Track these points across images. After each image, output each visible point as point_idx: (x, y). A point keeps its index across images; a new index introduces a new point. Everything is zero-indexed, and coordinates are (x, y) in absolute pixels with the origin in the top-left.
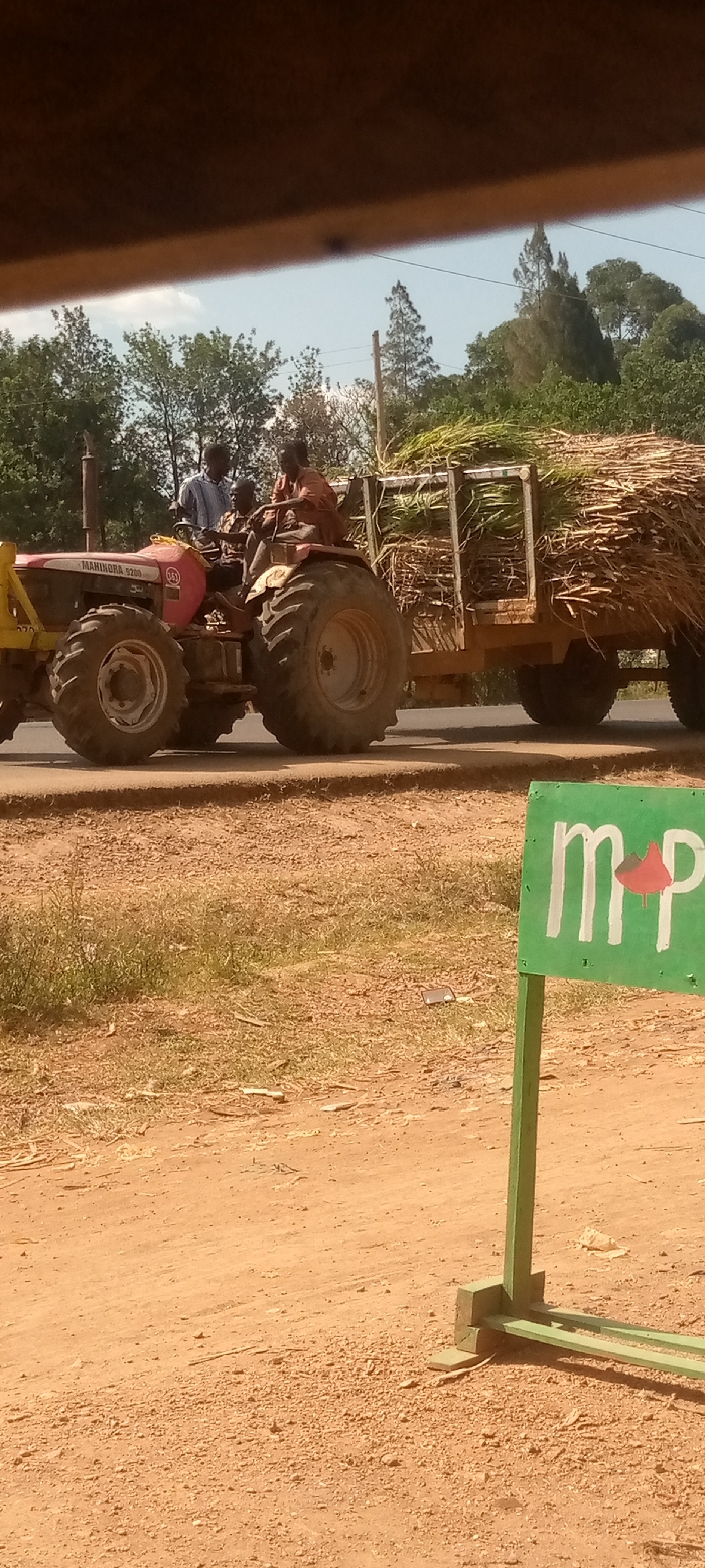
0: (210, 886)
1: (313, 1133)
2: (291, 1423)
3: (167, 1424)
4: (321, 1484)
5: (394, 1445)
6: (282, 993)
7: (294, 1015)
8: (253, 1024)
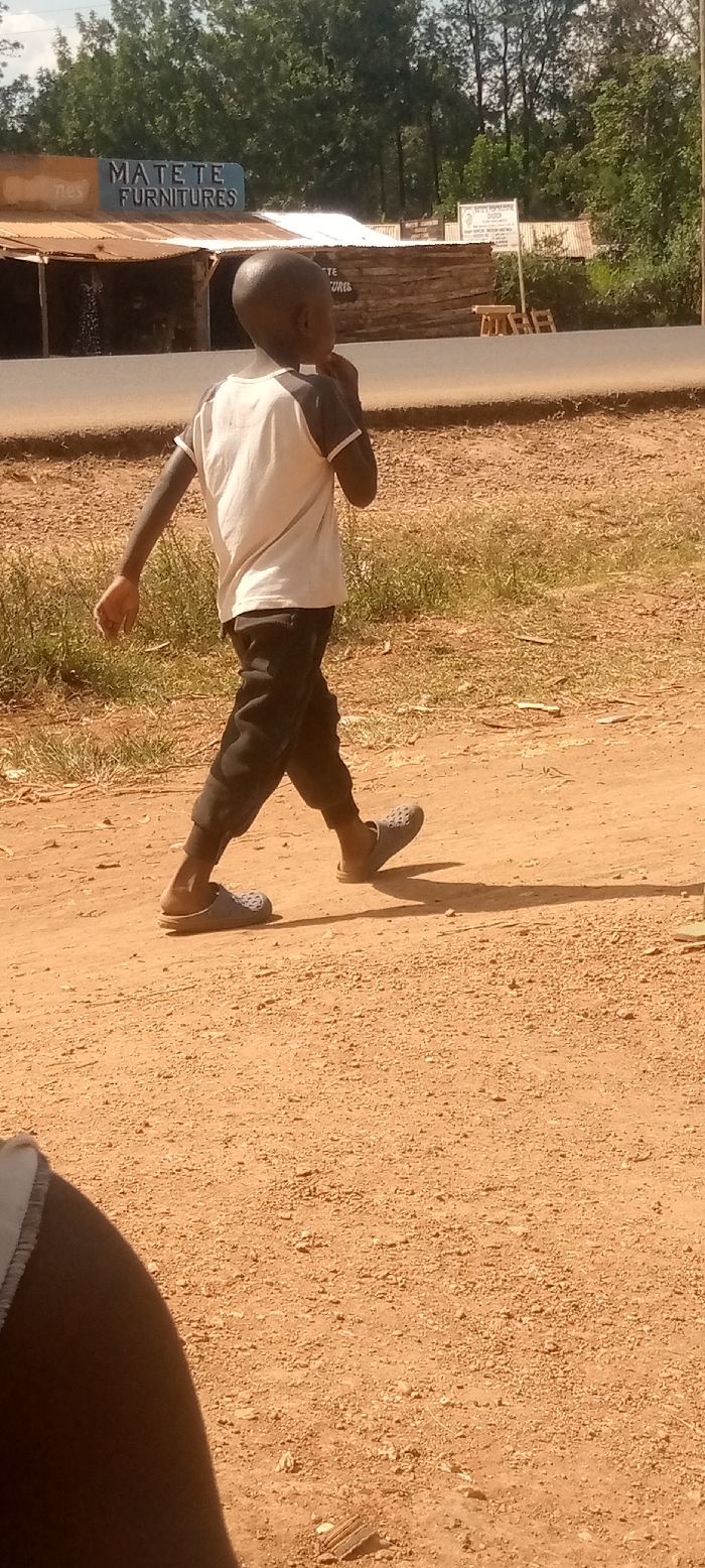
0: (495, 507)
1: (586, 742)
2: (530, 981)
3: (408, 980)
4: (556, 1033)
5: (631, 1002)
6: (566, 613)
7: (577, 634)
8: (534, 642)
